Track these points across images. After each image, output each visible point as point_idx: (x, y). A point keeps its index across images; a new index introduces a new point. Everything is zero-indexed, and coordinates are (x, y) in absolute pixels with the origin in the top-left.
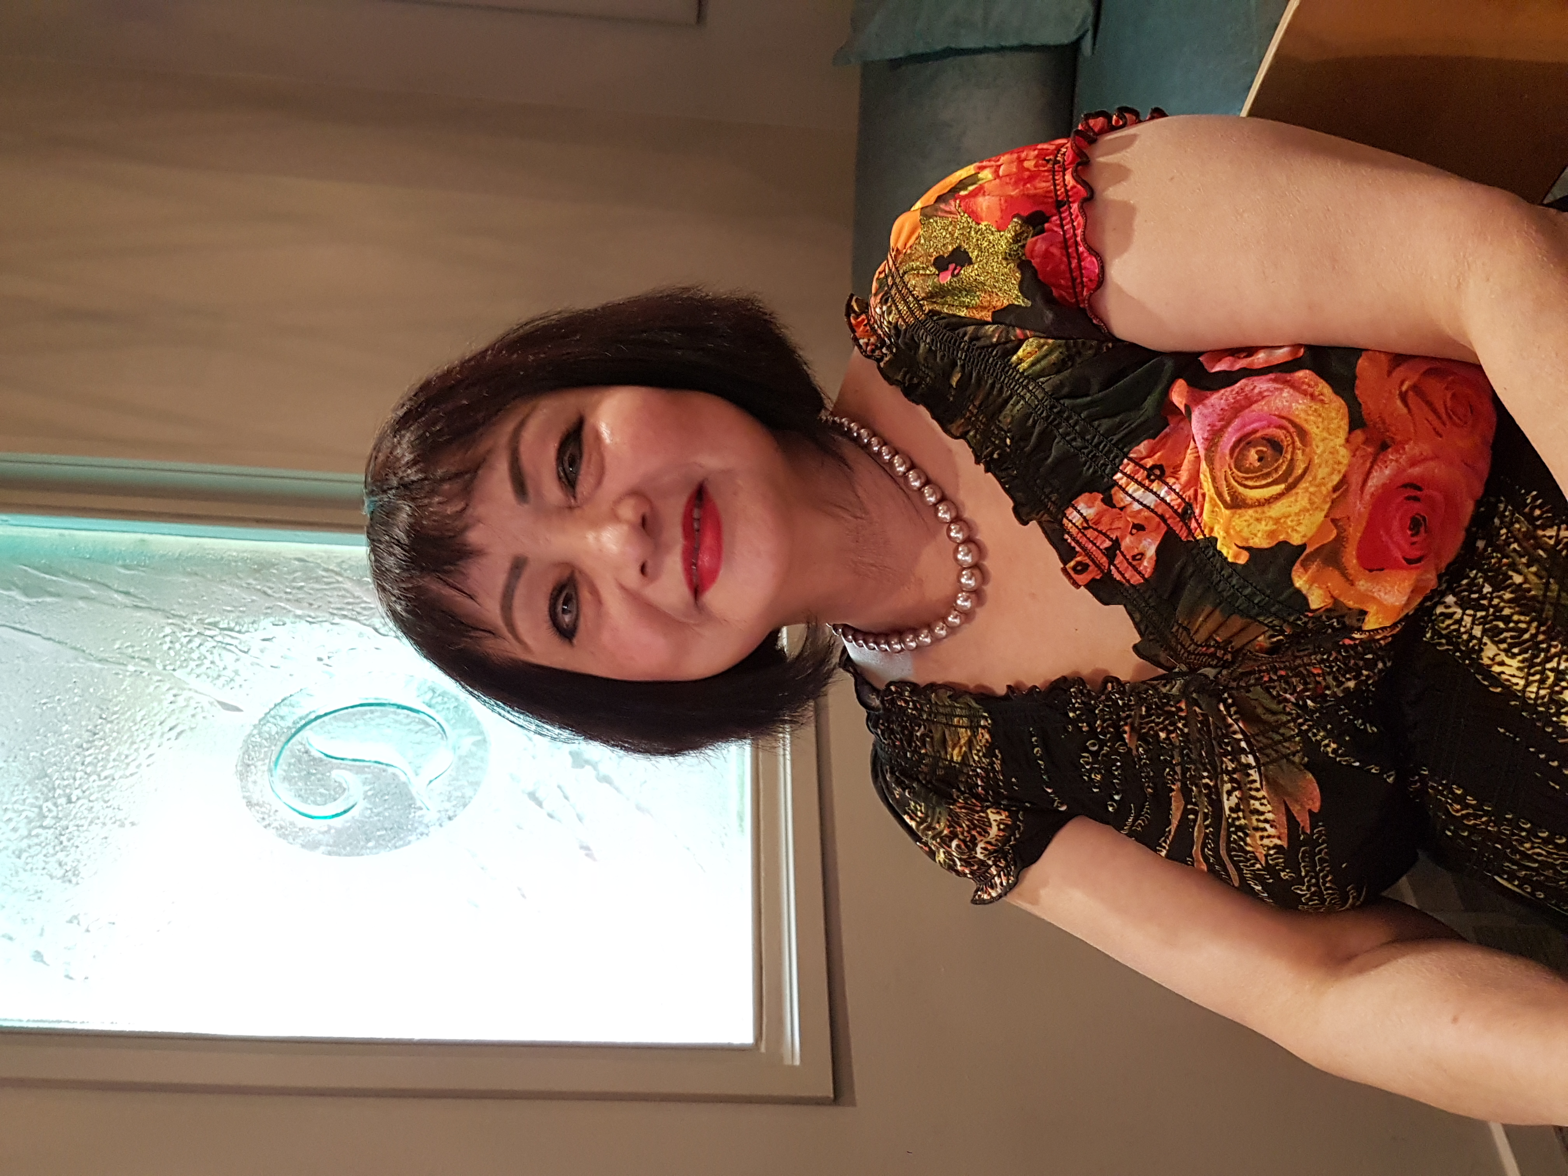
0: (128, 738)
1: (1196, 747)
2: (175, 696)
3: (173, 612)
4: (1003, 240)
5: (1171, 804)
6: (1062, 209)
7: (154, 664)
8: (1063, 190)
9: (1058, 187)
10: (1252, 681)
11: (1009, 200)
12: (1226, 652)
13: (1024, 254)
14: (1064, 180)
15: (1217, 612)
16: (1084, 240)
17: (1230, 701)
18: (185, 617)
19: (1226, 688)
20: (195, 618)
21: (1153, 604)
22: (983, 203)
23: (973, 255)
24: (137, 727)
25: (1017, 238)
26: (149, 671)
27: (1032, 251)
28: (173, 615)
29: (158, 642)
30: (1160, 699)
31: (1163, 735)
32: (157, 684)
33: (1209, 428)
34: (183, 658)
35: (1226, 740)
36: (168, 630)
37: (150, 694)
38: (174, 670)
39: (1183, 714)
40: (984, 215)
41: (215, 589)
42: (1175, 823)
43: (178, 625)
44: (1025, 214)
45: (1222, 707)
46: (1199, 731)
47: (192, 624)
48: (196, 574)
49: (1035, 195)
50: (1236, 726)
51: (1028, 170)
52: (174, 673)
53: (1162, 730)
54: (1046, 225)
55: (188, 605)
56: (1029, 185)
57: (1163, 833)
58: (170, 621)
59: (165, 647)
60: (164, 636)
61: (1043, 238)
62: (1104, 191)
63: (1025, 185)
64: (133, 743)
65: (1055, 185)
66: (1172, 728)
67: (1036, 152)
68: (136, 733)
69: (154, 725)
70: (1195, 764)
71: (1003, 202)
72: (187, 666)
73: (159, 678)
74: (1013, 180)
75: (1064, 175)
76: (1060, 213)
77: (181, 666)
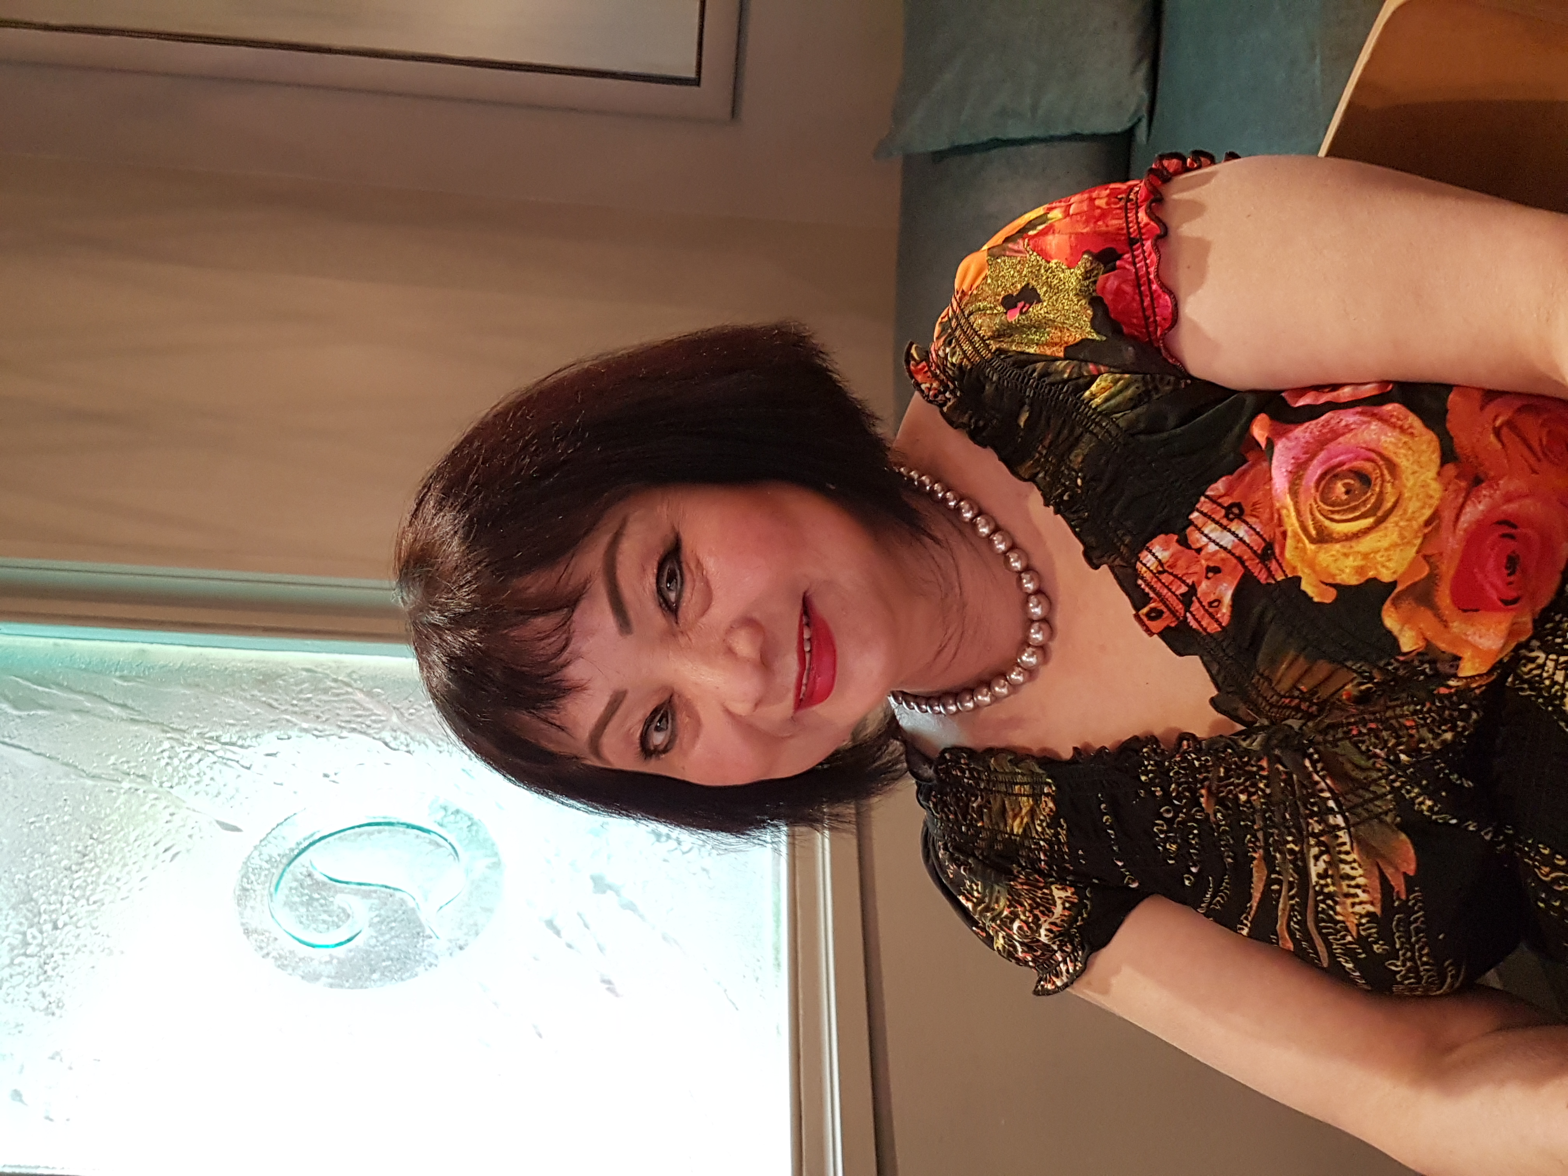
0: (120, 860)
1: (1279, 809)
2: (172, 815)
3: (171, 725)
4: (1072, 277)
5: (1252, 876)
6: (1135, 247)
7: (150, 781)
8: (1136, 227)
9: (1131, 225)
10: (1340, 735)
11: (1080, 236)
12: (1312, 704)
13: (1094, 291)
14: (1137, 218)
15: (1301, 659)
16: (1157, 276)
17: (1316, 756)
18: (184, 731)
19: (1311, 743)
20: (195, 732)
21: (1231, 654)
22: (1053, 242)
23: (1041, 292)
24: (130, 848)
25: (1087, 275)
26: (145, 788)
27: (1104, 287)
28: (172, 728)
29: (155, 758)
30: (1241, 758)
31: (1243, 797)
32: (153, 802)
33: (1293, 461)
34: (181, 775)
35: (1312, 800)
36: (166, 745)
37: (145, 813)
38: (172, 787)
39: (1265, 773)
40: (1053, 253)
41: (217, 701)
42: (1257, 895)
43: (177, 740)
44: (1095, 251)
45: (1307, 763)
46: (1283, 790)
47: (193, 738)
48: (198, 685)
49: (1107, 233)
50: (1323, 785)
51: (1099, 207)
52: (171, 790)
53: (1242, 792)
54: (1118, 263)
55: (188, 719)
56: (1100, 223)
57: (1244, 909)
58: (169, 735)
59: (163, 763)
60: (162, 752)
61: (1115, 275)
62: (1178, 227)
63: (1095, 223)
64: (125, 865)
65: (1127, 223)
66: (1253, 790)
67: (1108, 191)
68: (128, 855)
69: (148, 847)
70: (1277, 828)
71: (1073, 239)
72: (185, 783)
73: (155, 795)
74: (1084, 218)
75: (1137, 213)
76: (1133, 251)
77: (178, 784)
